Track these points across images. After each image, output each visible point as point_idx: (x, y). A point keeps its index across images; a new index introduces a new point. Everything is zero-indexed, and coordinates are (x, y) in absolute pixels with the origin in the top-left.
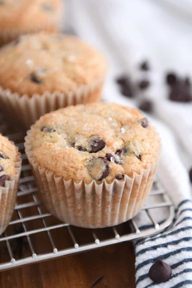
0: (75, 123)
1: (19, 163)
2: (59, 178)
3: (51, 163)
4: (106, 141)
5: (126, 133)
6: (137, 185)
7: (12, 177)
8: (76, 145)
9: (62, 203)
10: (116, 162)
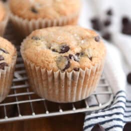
0: (53, 35)
1: (15, 57)
2: (38, 67)
3: (34, 58)
4: (70, 47)
5: (84, 44)
6: (88, 76)
7: (9, 65)
8: (52, 48)
9: (40, 84)
10: (75, 60)
